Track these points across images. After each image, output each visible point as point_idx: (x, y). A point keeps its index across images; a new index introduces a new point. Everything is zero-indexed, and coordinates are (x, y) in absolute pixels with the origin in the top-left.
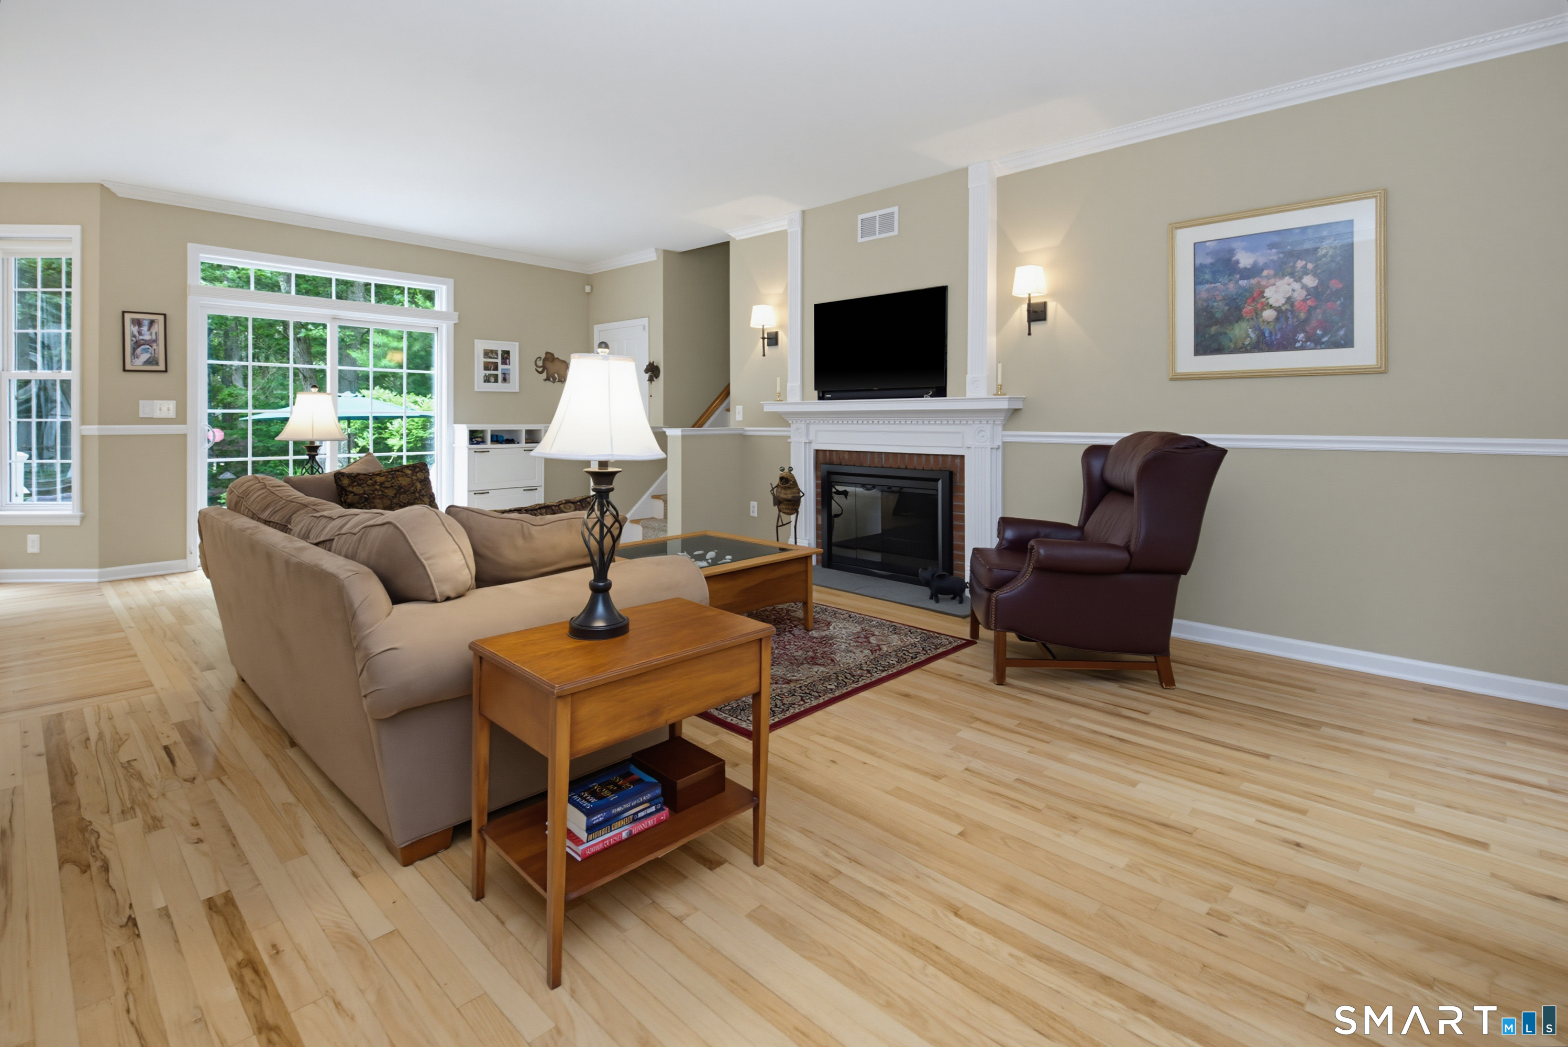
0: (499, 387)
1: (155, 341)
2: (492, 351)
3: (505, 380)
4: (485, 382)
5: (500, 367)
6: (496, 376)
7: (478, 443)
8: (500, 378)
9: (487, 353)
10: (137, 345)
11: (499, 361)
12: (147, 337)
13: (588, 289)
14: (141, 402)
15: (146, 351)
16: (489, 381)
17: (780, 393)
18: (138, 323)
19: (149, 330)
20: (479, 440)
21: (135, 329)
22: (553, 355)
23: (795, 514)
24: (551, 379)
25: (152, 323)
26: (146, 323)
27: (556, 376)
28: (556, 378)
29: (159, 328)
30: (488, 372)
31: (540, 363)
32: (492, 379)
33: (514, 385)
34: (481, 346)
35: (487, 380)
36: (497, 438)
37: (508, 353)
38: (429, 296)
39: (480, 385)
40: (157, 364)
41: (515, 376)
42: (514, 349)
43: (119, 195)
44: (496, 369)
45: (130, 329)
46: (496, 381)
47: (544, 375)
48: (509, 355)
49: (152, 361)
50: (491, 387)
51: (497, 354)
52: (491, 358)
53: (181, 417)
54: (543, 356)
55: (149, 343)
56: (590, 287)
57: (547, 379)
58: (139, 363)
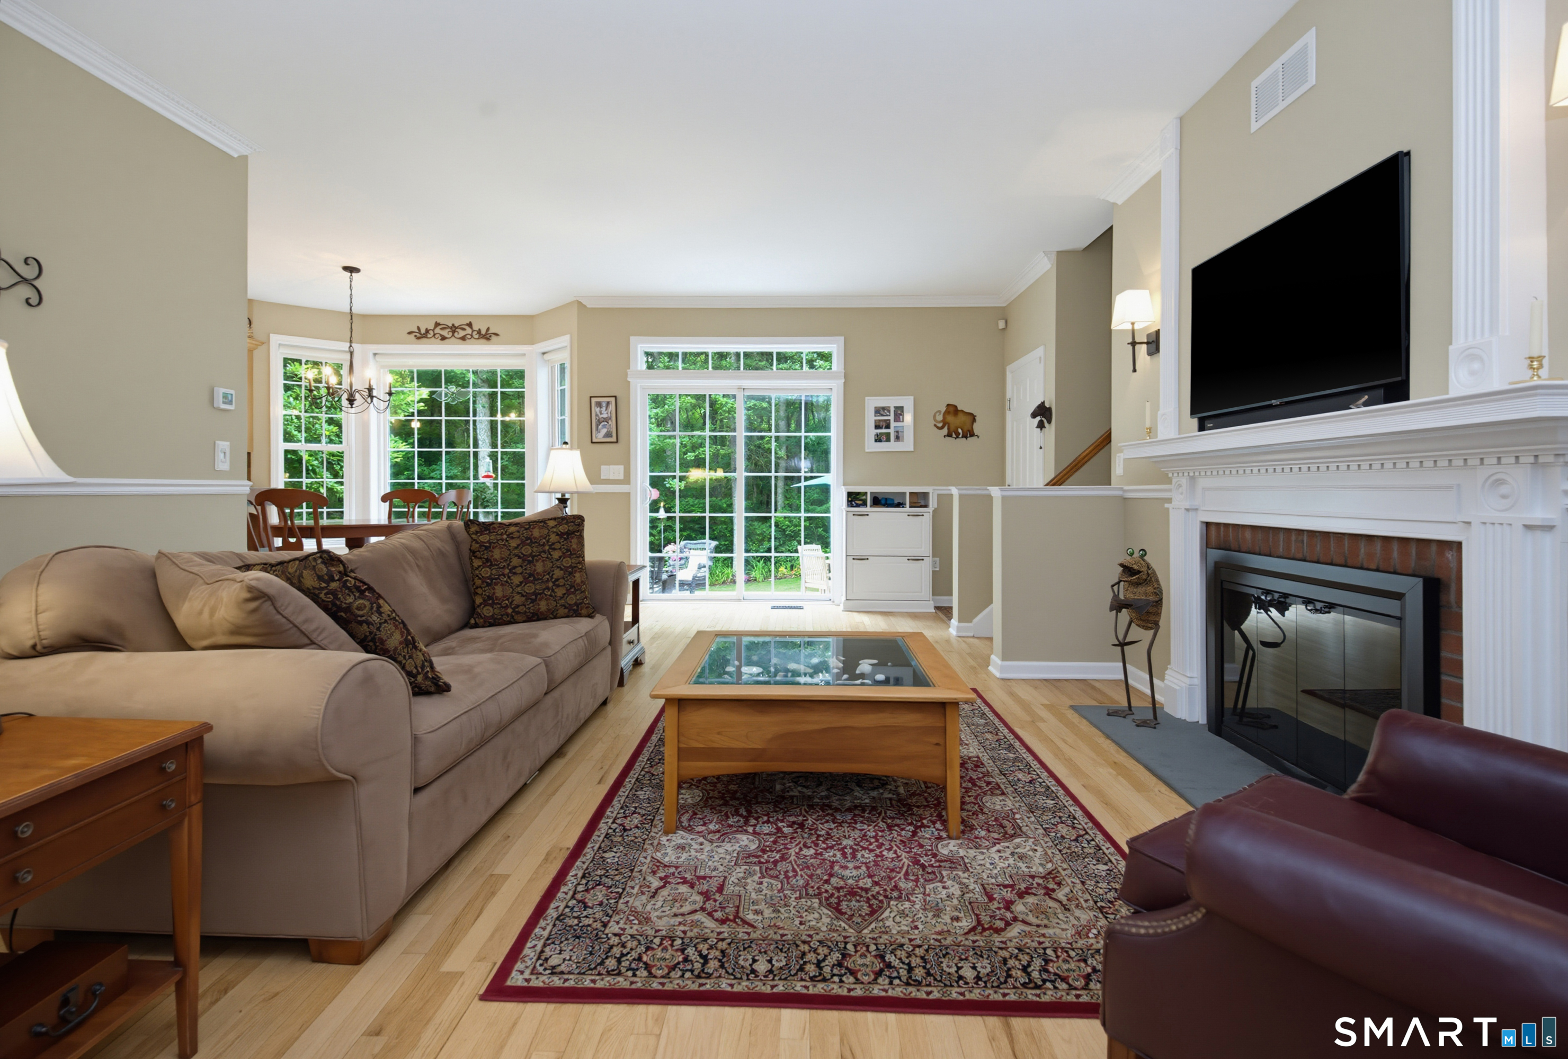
0: (892, 446)
1: (610, 418)
2: (884, 408)
3: (898, 438)
4: (876, 441)
5: (893, 424)
6: (888, 435)
7: (858, 506)
8: (892, 437)
9: (879, 411)
10: (599, 422)
11: (892, 418)
12: (605, 416)
13: (1001, 324)
14: (603, 467)
15: (604, 426)
16: (880, 441)
17: (1150, 429)
18: (599, 405)
19: (606, 409)
20: (860, 502)
21: (598, 410)
22: (956, 407)
23: (1152, 632)
24: (954, 436)
25: (608, 403)
26: (604, 405)
27: (960, 431)
28: (959, 434)
29: (612, 407)
30: (879, 431)
31: (940, 418)
32: (884, 438)
33: (907, 444)
34: (872, 403)
35: (878, 439)
36: (879, 501)
37: (901, 408)
38: (825, 357)
39: (872, 446)
40: (612, 437)
41: (909, 436)
42: (907, 403)
43: (588, 306)
44: (888, 427)
45: (596, 410)
46: (888, 440)
47: (945, 431)
48: (903, 412)
49: (608, 435)
50: (883, 447)
51: (889, 411)
52: (882, 415)
53: (627, 480)
54: (944, 409)
55: (606, 420)
56: (1004, 321)
57: (949, 435)
58: (600, 436)
